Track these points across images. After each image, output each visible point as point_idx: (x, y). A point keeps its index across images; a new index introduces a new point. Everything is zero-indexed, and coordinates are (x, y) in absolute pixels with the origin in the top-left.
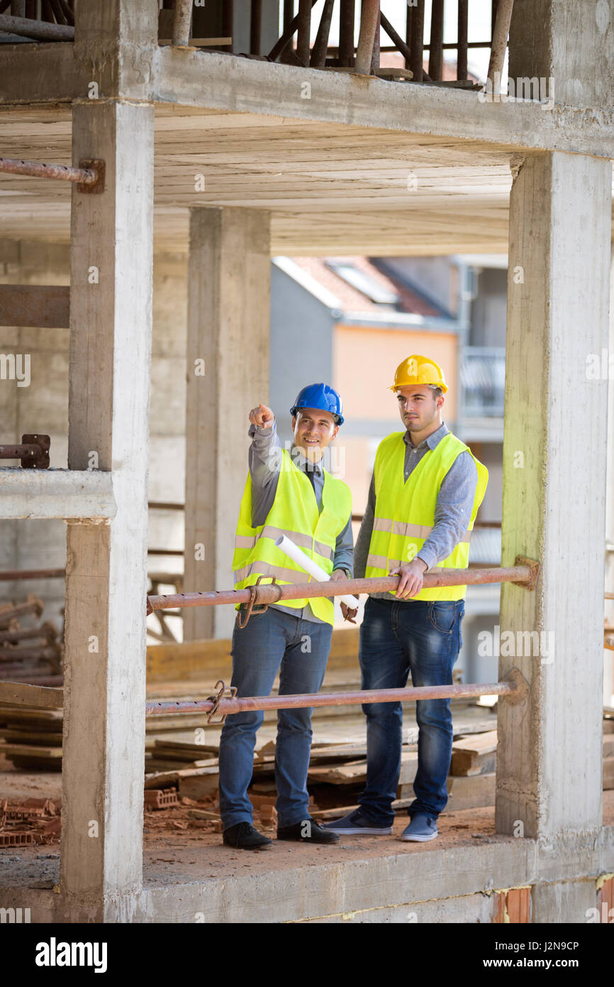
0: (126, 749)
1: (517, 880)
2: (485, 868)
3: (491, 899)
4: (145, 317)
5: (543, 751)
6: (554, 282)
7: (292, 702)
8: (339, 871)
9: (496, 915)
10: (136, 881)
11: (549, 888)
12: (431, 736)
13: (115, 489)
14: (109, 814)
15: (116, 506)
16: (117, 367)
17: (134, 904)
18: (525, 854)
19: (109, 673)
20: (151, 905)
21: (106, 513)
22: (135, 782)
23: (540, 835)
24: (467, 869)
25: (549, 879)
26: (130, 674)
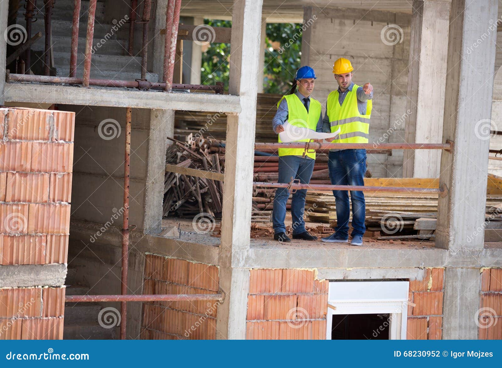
0: (244, 197)
1: (437, 265)
2: (420, 258)
3: (423, 270)
4: (257, 40)
5: (452, 216)
6: (465, 32)
7: (327, 187)
8: (345, 252)
9: (425, 277)
10: (247, 245)
11: (454, 269)
12: (358, 204)
13: (241, 103)
14: (235, 220)
15: (241, 109)
16: (243, 58)
17: (246, 254)
18: (441, 255)
19: (236, 169)
20: (254, 254)
21: (236, 111)
22: (247, 210)
23: (449, 248)
24: (410, 258)
25: (454, 266)
26: (246, 170)
